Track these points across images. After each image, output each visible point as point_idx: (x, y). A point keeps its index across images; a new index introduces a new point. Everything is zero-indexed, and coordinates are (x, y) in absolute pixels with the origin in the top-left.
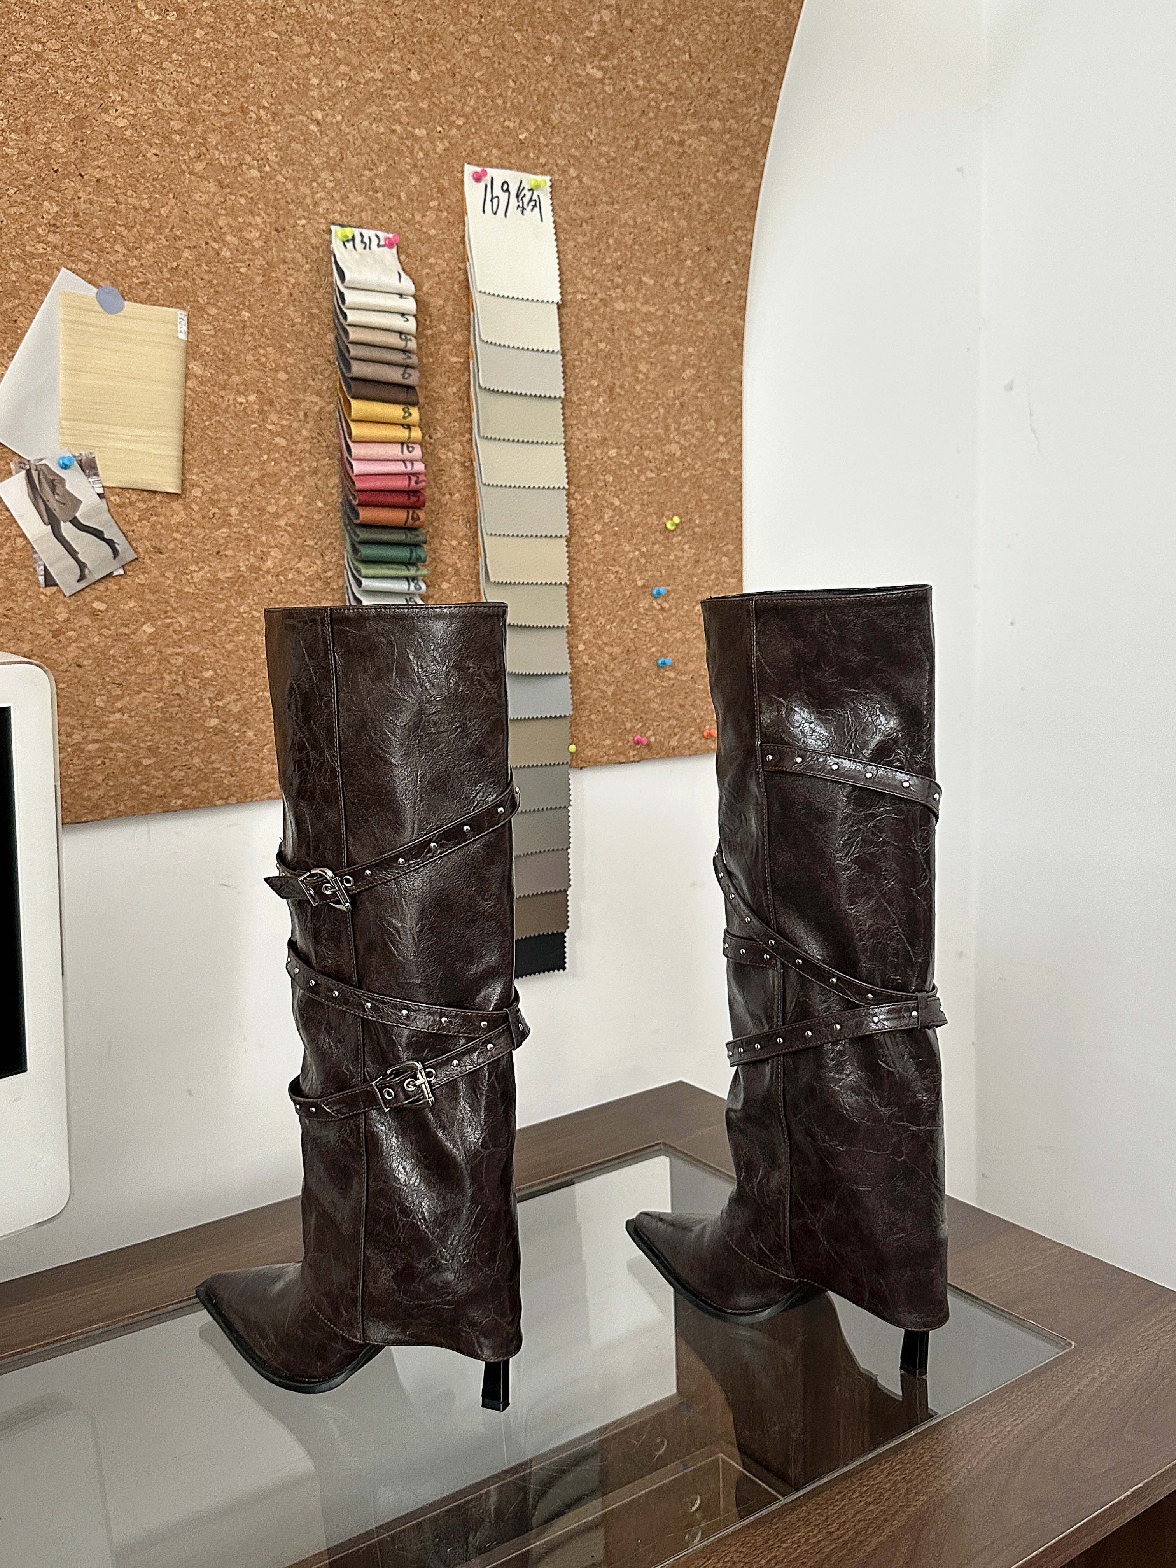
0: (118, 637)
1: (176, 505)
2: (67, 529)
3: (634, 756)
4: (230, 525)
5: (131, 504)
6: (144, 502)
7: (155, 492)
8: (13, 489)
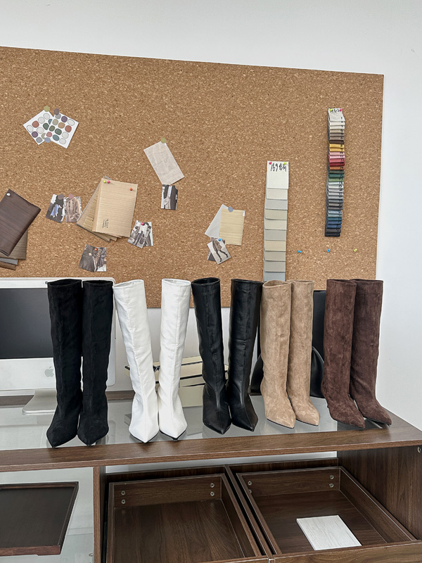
1: (240, 248)
2: (219, 252)
4: (250, 251)
5: (231, 247)
6: (233, 247)
7: (236, 245)
8: (210, 245)
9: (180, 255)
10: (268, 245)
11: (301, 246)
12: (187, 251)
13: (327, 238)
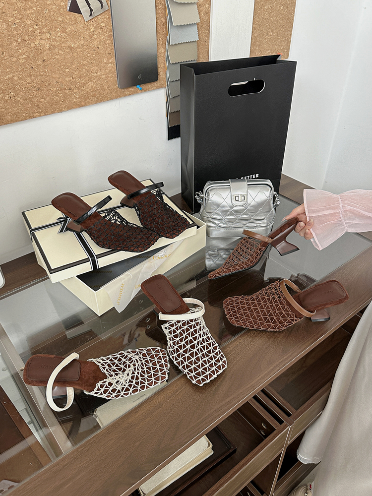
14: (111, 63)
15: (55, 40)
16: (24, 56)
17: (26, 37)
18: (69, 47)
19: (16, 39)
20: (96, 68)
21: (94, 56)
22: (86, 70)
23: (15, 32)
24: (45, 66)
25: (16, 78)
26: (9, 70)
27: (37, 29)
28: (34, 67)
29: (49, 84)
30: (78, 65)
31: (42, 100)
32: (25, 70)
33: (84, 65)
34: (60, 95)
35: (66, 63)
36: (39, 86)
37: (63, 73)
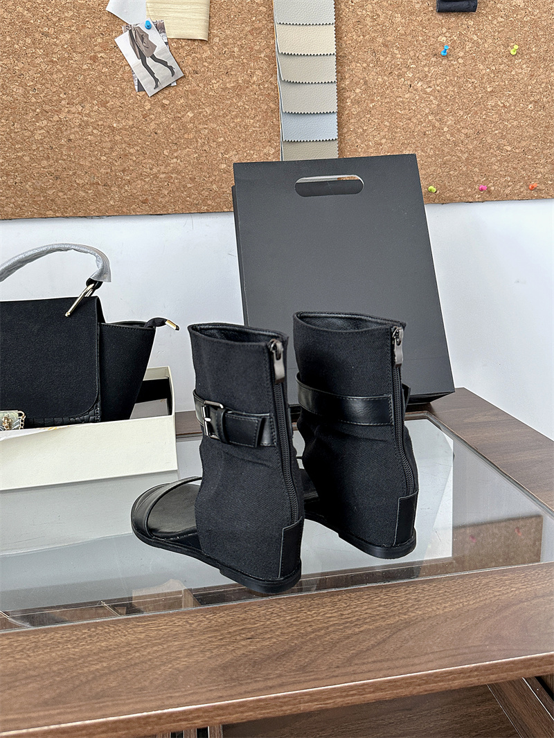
0: (175, 119)
1: (205, 47)
2: (149, 61)
3: (479, 198)
4: (234, 57)
5: (182, 47)
6: (189, 46)
7: (195, 40)
8: (123, 42)
9: (42, 73)
10: (287, 39)
11: (373, 40)
12: (62, 59)
13: (440, 17)
14: (176, 157)
15: (88, 115)
16: (42, 131)
17: (47, 108)
18: (109, 127)
19: (33, 108)
20: (150, 161)
21: (147, 143)
22: (134, 161)
23: (34, 100)
24: (69, 149)
25: (27, 159)
26: (19, 146)
27: (64, 99)
28: (54, 147)
29: (74, 174)
30: (122, 153)
31: (60, 194)
32: (41, 149)
33: (132, 154)
34: (89, 192)
35: (103, 148)
36: (58, 173)
37: (97, 161)
